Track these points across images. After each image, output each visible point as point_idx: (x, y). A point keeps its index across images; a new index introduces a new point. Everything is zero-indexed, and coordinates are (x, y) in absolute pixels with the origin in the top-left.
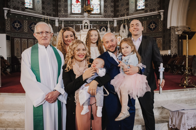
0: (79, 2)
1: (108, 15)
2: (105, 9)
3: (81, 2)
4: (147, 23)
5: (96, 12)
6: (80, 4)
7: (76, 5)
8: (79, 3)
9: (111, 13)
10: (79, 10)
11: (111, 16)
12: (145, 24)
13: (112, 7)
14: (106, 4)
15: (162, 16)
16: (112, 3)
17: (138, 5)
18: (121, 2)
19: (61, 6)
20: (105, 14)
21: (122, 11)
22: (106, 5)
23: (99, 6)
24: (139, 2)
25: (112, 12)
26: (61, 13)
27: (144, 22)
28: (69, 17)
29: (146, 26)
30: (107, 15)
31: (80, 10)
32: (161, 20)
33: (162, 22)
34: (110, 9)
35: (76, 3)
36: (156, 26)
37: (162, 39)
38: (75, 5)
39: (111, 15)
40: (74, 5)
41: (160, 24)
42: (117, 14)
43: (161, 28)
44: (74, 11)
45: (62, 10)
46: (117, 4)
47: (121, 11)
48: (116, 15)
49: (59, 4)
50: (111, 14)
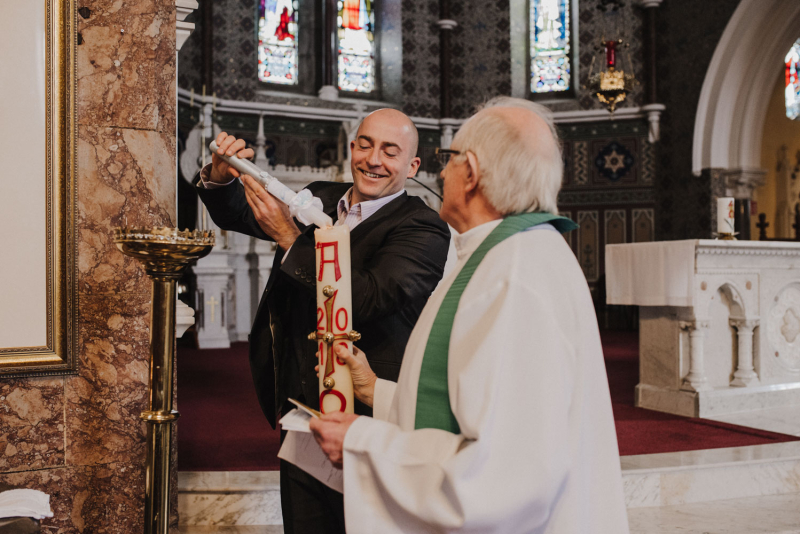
0: (289, 35)
1: (420, 103)
2: (409, 79)
3: (296, 35)
4: (591, 149)
5: (361, 89)
6: (292, 44)
7: (278, 46)
8: (288, 41)
9: (430, 97)
10: (287, 72)
11: (430, 109)
12: (580, 153)
13: (434, 74)
14: (412, 57)
15: (655, 126)
16: (435, 55)
17: (538, 74)
18: (473, 58)
19: (223, 45)
20: (408, 99)
21: (476, 92)
22: (409, 62)
23: (372, 63)
24: (539, 63)
25: (434, 95)
26: (225, 75)
27: (577, 144)
28: (261, 97)
29: (585, 159)
30: (416, 104)
31: (294, 72)
32: (647, 142)
33: (652, 149)
34: (426, 81)
35: (276, 38)
36: (629, 161)
37: (653, 215)
38: (273, 49)
39: (429, 105)
40: (266, 46)
41: (644, 156)
42: (454, 106)
43: (647, 173)
44: (267, 74)
45: (232, 64)
46: (452, 61)
47: (471, 91)
48: (451, 106)
49: (215, 34)
50: (428, 99)
